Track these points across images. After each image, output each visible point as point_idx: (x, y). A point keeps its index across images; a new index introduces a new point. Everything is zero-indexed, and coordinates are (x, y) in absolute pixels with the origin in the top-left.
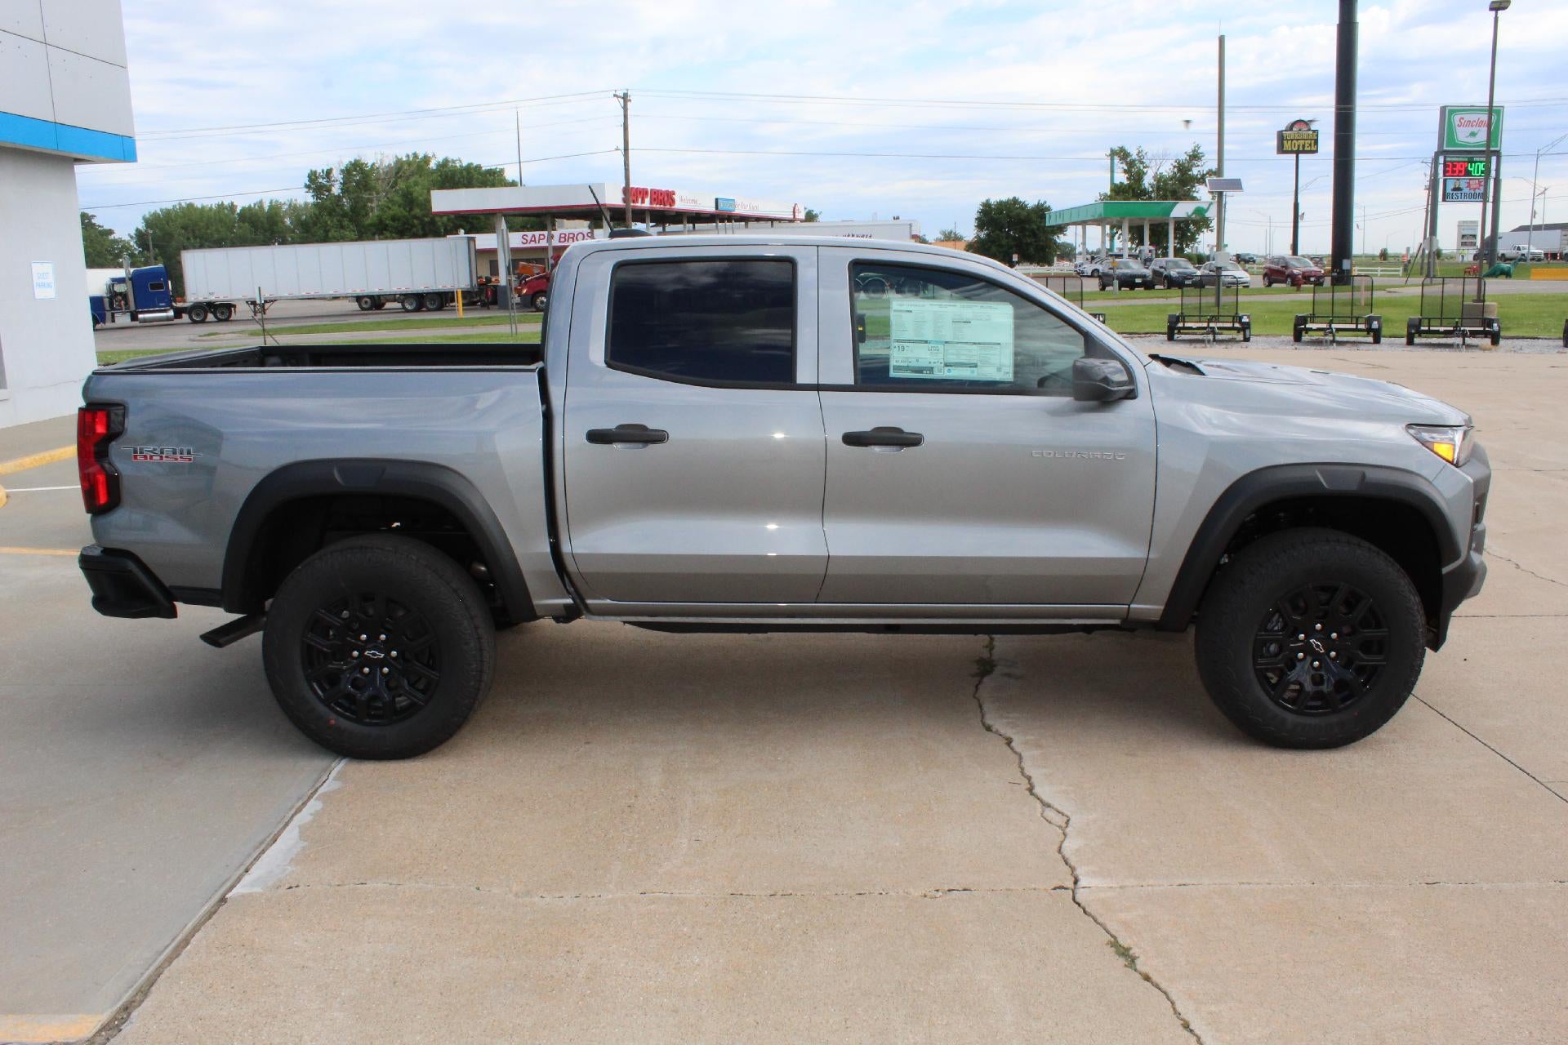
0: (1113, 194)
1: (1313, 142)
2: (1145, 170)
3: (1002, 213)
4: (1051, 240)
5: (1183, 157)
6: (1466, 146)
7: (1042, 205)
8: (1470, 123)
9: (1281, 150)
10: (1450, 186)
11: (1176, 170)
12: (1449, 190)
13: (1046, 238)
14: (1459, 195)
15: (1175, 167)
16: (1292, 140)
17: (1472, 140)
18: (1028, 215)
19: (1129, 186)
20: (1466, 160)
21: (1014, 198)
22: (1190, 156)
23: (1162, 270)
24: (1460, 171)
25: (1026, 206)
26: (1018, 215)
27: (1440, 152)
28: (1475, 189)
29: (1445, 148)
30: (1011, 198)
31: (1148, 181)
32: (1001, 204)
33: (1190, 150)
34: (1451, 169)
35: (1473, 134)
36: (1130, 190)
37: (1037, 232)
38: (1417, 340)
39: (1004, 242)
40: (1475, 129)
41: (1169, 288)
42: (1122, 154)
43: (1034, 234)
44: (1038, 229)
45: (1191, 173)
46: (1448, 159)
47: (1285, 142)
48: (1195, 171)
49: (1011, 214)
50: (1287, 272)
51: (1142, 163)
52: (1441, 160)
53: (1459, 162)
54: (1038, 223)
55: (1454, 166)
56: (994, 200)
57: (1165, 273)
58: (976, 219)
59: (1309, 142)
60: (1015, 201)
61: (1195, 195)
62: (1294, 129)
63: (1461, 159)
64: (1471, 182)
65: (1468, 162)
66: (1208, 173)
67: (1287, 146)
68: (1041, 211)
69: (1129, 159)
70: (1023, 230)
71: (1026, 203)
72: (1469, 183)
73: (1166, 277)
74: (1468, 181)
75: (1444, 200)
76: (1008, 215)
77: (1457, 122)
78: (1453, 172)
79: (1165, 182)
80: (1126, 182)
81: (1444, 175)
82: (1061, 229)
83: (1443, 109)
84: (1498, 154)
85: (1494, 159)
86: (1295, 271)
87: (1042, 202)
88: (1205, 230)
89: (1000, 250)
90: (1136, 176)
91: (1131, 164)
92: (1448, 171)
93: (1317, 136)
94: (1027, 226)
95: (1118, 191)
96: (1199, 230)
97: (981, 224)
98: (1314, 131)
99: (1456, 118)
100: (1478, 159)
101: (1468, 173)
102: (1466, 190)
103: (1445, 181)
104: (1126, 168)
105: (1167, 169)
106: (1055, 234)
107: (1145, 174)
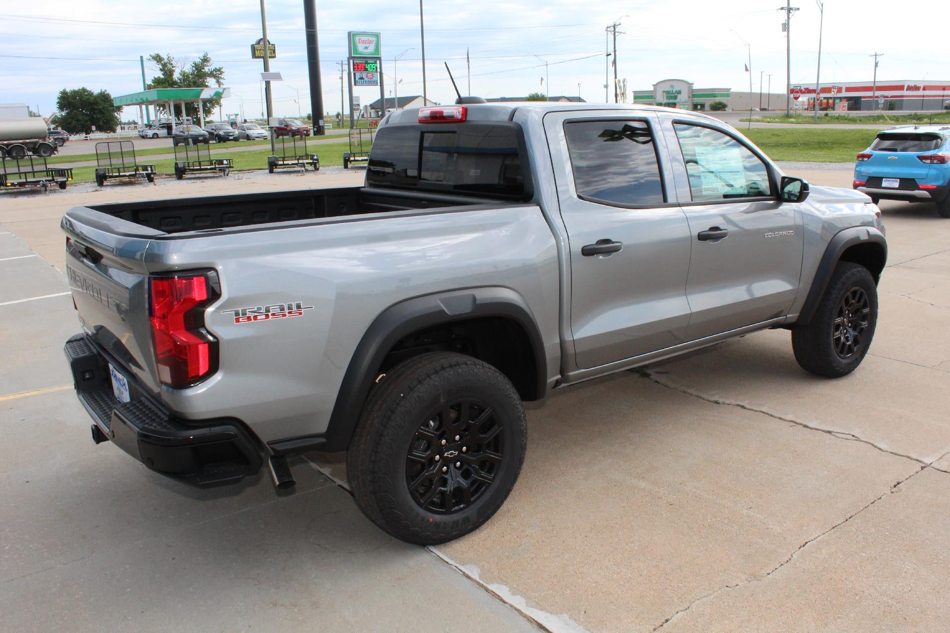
0: (156, 84)
1: (272, 51)
2: (174, 69)
3: (76, 99)
4: (113, 116)
5: (198, 61)
6: (365, 54)
7: (104, 93)
8: (364, 42)
9: (254, 56)
10: (358, 76)
11: (194, 69)
12: (357, 79)
13: (110, 114)
14: (363, 82)
15: (193, 67)
16: (260, 50)
17: (366, 51)
18: (95, 100)
19: (165, 79)
20: (364, 62)
21: (83, 88)
22: (202, 60)
23: (213, 131)
24: (361, 68)
25: (93, 93)
26: (88, 99)
27: (350, 58)
28: (370, 79)
29: (353, 55)
30: (81, 88)
31: (176, 76)
32: (74, 92)
33: (201, 56)
34: (357, 67)
35: (366, 48)
36: (166, 81)
37: (103, 110)
38: (350, 165)
39: (81, 118)
40: (367, 45)
41: (219, 142)
42: (158, 58)
43: (101, 112)
44: (103, 108)
45: (204, 70)
46: (355, 62)
47: (256, 51)
48: (206, 69)
49: (83, 99)
50: (288, 129)
51: (172, 64)
52: (351, 62)
53: (360, 63)
54: (103, 105)
55: (358, 65)
56: (69, 89)
57: (215, 133)
58: (58, 103)
59: (270, 51)
60: (84, 90)
61: (207, 84)
62: (261, 43)
63: (361, 62)
64: (368, 75)
65: (365, 63)
66: (214, 70)
67: (257, 53)
68: (105, 98)
69: (163, 62)
70: (93, 110)
71: (92, 91)
72: (367, 75)
73: (217, 135)
74: (366, 74)
75: (355, 85)
76: (81, 100)
77: (357, 41)
78: (358, 68)
79: (187, 76)
80: (162, 77)
81: (354, 71)
82: (119, 109)
83: (349, 34)
84: (379, 59)
85: (378, 62)
86: (293, 128)
87: (103, 90)
88: (217, 106)
89: (79, 123)
90: (168, 71)
91: (164, 65)
92: (355, 69)
93: (275, 47)
94: (96, 107)
95: (158, 82)
96: (213, 106)
97: (62, 106)
98: (272, 45)
99: (357, 38)
100: (370, 62)
101: (366, 70)
102: (366, 79)
103: (355, 74)
104: (161, 67)
105: (188, 69)
106: (116, 112)
107: (174, 71)
